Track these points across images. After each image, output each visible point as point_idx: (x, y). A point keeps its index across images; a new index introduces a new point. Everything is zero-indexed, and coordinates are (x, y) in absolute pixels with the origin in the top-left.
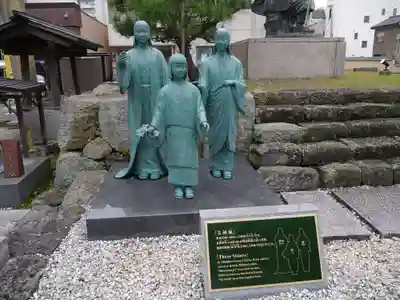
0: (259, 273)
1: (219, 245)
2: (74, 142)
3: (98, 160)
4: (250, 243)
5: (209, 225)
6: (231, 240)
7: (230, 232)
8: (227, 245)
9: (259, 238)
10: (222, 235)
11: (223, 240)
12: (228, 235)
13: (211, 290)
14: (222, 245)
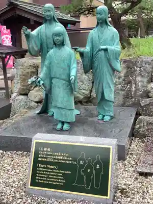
0: (62, 182)
1: (40, 157)
2: (23, 89)
3: (37, 102)
4: (61, 159)
5: (36, 143)
6: (49, 155)
7: (49, 150)
8: (45, 158)
9: (67, 157)
10: (44, 151)
11: (43, 154)
12: (47, 151)
13: (29, 187)
14: (42, 158)
